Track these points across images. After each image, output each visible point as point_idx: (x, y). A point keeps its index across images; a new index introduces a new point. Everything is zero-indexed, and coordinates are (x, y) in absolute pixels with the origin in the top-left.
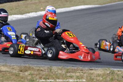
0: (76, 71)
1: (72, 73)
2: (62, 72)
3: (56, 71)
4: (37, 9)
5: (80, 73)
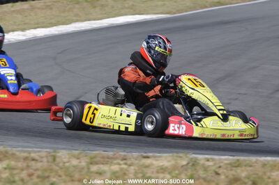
0: (110, 161)
2: (80, 162)
3: (65, 160)
4: (25, 24)
5: (120, 164)
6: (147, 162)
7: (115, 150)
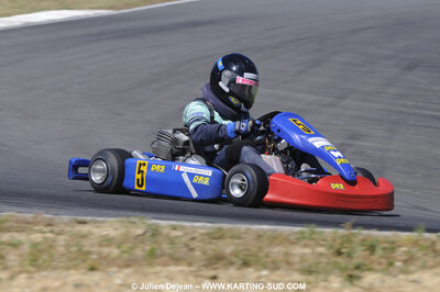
0: (29, 226)
1: (16, 234)
6: (84, 229)
7: (35, 210)
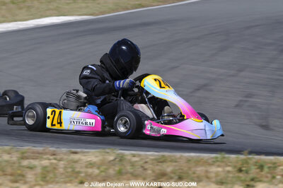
1: (32, 161)
2: (11, 157)
5: (49, 159)
6: (76, 157)
7: (44, 145)
